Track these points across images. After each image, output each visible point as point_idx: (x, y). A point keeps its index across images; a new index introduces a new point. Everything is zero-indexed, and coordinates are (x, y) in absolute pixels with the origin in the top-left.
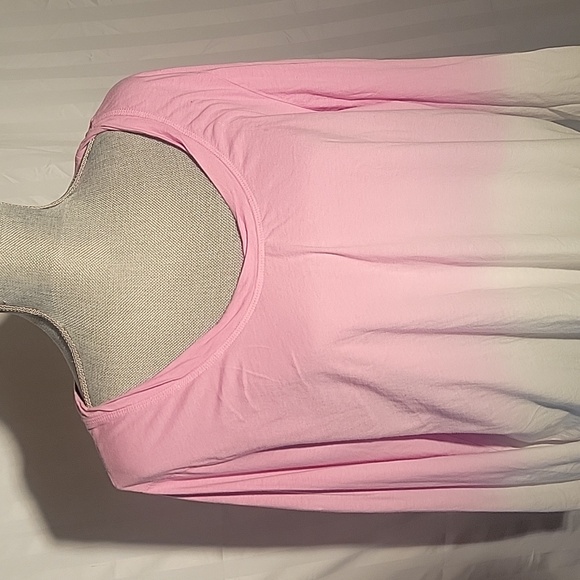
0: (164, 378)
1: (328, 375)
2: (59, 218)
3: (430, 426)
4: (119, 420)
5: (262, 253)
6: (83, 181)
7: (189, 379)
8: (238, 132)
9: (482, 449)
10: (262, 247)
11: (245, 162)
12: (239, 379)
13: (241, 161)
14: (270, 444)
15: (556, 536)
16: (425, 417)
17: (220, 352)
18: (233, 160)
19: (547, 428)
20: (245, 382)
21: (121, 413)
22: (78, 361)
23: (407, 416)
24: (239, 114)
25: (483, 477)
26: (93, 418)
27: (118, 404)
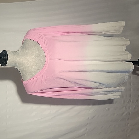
0: (34, 78)
1: (58, 78)
2: (18, 53)
3: (76, 85)
4: (27, 83)
5: (49, 59)
6: (23, 47)
7: (38, 78)
8: (46, 40)
9: (87, 89)
10: (48, 58)
11: (46, 45)
12: (45, 78)
13: (46, 44)
14: (50, 88)
15: (111, 105)
16: (75, 84)
17: (42, 74)
18: (45, 44)
19: (97, 86)
20: (46, 78)
21: (28, 82)
22: (22, 75)
23: (72, 84)
24: (46, 36)
25: (87, 94)
26: (24, 83)
27: (27, 81)
